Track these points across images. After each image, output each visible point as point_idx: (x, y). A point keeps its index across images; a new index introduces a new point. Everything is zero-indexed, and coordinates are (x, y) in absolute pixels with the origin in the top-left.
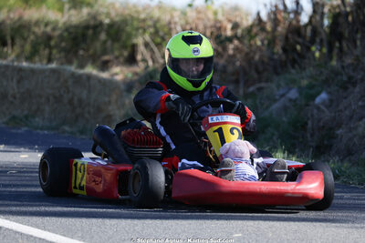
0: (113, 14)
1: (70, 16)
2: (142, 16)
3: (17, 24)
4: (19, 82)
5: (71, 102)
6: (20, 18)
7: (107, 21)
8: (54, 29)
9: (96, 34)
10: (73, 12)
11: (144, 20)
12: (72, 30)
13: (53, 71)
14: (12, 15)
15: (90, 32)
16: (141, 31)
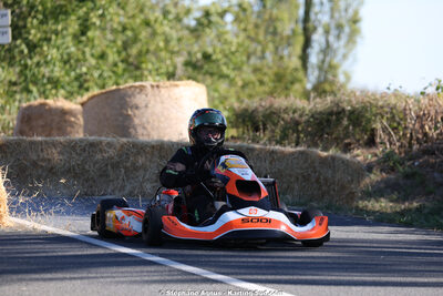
0: (354, 102)
1: (316, 104)
2: (380, 103)
3: (268, 112)
4: (271, 163)
5: (317, 181)
6: (271, 106)
7: (349, 108)
8: (301, 116)
9: (339, 120)
10: (318, 100)
11: (382, 107)
12: (316, 116)
13: (301, 153)
14: (263, 104)
15: (334, 117)
16: (379, 117)
